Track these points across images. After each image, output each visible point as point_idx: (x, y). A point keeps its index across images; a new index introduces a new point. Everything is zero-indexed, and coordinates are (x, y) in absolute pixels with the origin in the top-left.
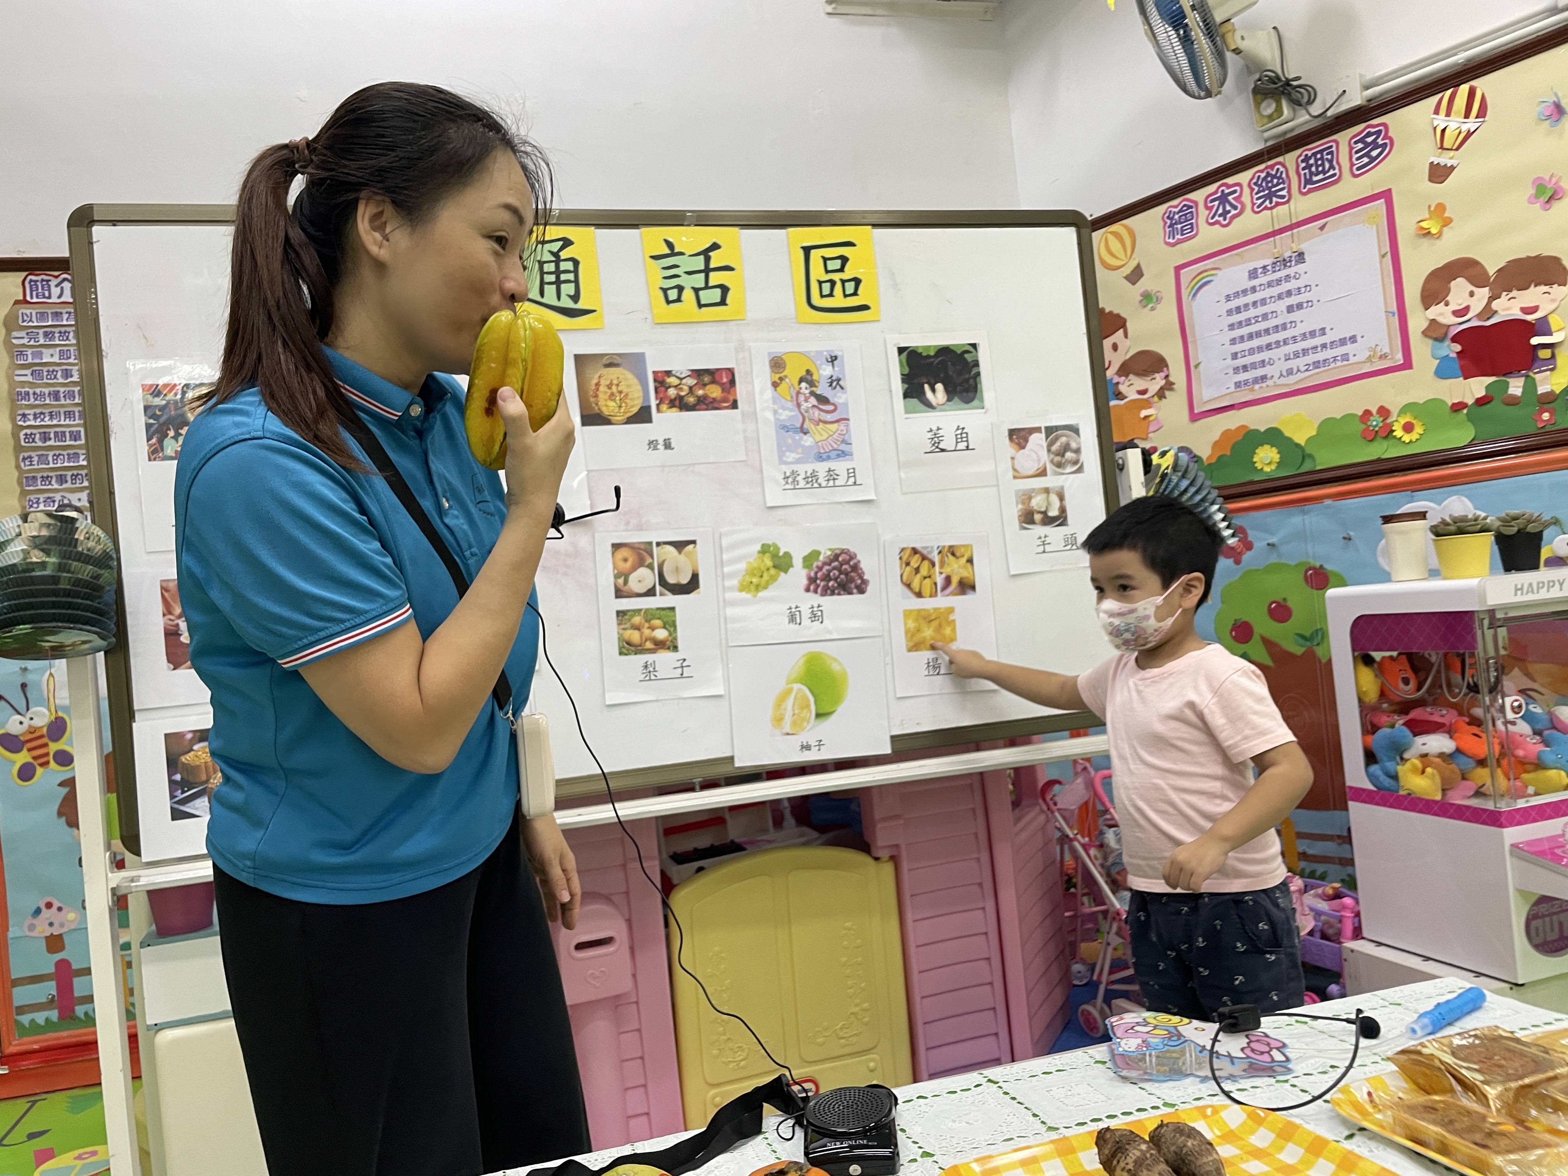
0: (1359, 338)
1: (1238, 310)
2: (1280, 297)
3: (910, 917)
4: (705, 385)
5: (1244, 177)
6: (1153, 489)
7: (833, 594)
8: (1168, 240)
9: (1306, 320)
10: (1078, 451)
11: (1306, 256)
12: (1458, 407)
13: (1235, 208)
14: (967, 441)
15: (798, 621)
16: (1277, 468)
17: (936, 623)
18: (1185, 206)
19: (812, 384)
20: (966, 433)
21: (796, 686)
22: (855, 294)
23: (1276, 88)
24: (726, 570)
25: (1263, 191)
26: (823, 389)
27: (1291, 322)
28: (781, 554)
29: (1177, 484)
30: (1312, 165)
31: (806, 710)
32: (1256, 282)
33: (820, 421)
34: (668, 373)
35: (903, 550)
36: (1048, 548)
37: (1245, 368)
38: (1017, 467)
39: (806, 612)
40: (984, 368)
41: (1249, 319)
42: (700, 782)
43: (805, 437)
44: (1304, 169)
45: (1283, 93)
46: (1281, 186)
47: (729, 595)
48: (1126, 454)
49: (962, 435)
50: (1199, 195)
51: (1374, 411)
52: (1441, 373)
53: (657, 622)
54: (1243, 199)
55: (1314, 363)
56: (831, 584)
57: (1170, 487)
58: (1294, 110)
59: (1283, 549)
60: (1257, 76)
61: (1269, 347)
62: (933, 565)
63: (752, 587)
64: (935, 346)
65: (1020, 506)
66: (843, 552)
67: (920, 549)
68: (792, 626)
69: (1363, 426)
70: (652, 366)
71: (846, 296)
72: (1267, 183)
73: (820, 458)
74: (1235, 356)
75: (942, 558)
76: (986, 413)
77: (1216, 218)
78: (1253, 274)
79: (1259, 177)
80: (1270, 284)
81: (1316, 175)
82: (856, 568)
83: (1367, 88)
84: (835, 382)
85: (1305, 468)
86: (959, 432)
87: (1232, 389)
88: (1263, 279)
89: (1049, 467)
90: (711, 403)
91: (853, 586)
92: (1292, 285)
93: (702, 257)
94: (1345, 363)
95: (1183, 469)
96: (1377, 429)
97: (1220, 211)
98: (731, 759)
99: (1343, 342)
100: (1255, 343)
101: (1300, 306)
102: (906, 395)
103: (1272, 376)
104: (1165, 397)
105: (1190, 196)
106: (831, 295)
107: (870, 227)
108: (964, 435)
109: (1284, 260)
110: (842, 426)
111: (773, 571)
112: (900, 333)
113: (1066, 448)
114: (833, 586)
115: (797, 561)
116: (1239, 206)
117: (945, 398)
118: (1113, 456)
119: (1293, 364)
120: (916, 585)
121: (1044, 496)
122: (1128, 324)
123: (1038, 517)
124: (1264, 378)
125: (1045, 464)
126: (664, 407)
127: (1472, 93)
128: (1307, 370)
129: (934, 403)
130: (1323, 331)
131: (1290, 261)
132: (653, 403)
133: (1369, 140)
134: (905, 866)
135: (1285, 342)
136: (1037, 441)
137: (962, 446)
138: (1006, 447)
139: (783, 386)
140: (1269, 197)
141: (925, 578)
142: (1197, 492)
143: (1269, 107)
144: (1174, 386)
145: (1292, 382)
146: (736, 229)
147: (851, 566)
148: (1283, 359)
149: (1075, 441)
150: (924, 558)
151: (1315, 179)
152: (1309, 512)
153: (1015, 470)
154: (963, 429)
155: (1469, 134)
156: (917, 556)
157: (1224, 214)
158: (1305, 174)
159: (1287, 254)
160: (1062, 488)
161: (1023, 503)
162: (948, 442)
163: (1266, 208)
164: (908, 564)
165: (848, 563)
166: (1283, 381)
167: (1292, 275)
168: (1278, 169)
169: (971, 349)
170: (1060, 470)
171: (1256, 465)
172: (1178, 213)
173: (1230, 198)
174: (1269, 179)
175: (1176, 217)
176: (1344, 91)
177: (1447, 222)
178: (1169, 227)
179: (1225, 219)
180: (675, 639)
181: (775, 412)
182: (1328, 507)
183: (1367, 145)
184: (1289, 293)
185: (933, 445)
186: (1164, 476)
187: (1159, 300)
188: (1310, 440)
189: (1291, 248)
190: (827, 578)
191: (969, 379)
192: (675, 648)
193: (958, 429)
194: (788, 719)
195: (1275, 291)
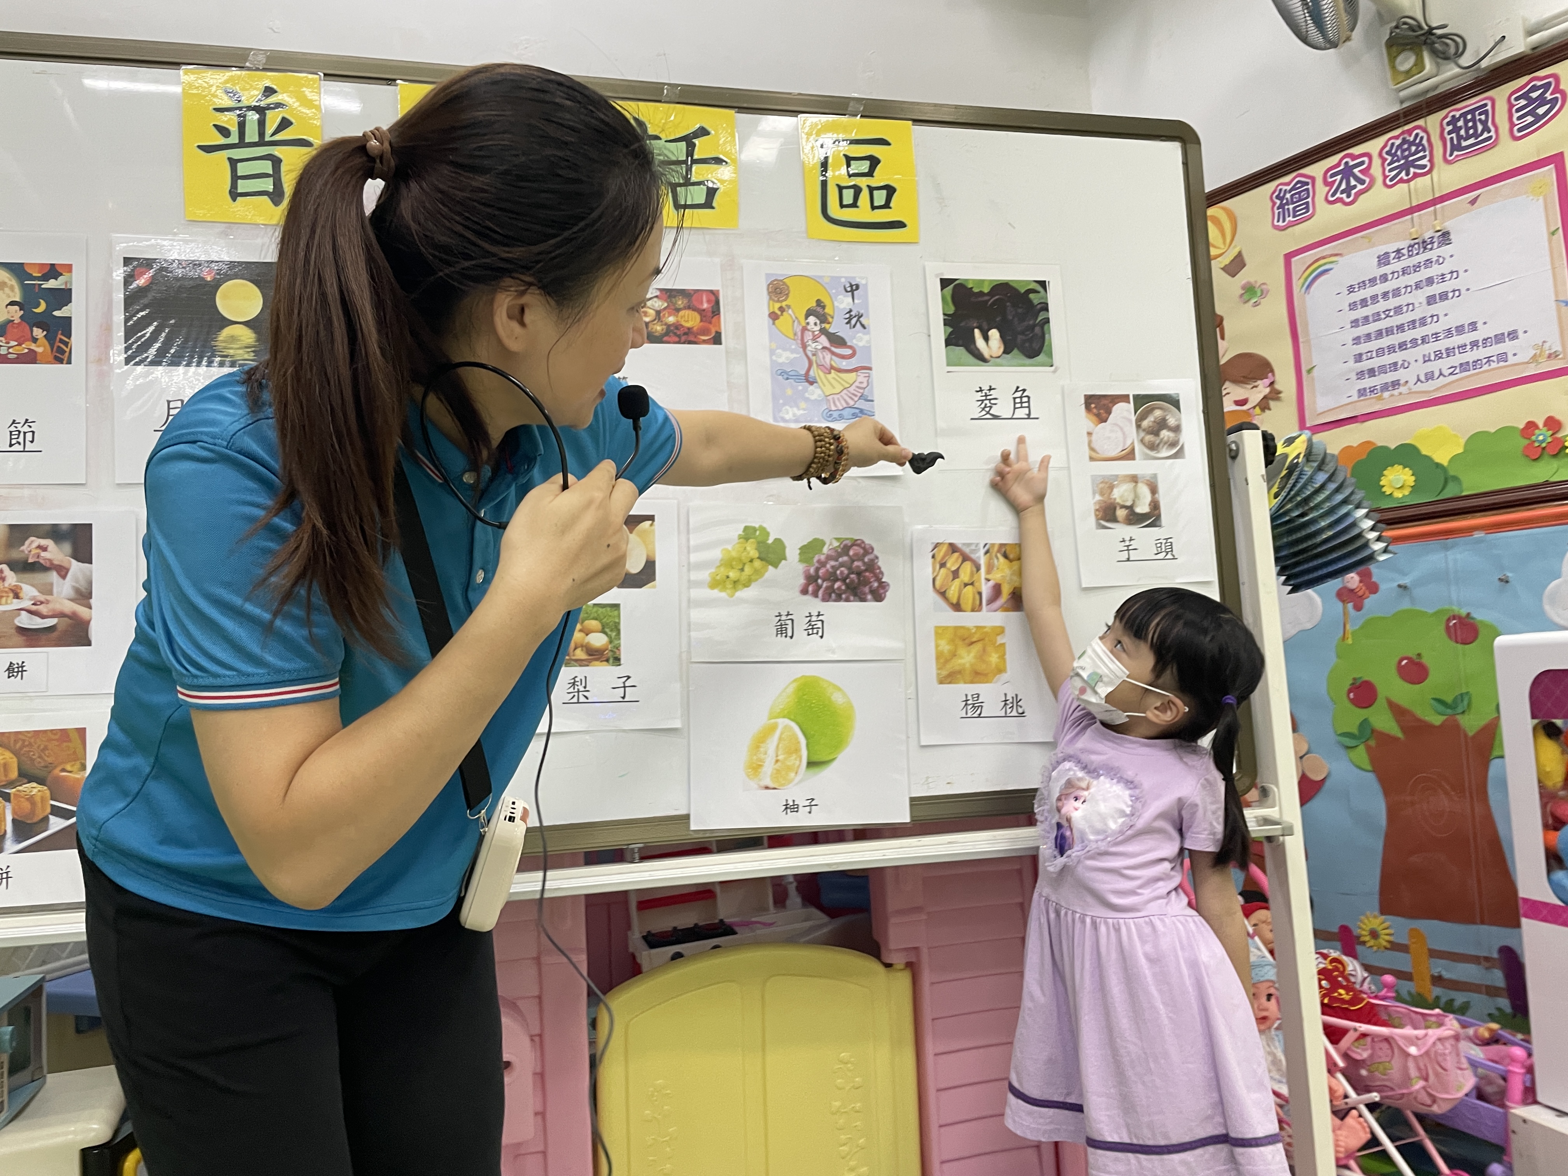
0: (1520, 334)
1: (1364, 303)
2: (1418, 286)
3: (930, 1048)
4: (678, 310)
5: (1374, 146)
6: (1276, 486)
7: (839, 599)
8: (1276, 223)
9: (1452, 313)
10: (1177, 429)
11: (1451, 237)
13: (1362, 182)
14: (1029, 407)
15: (790, 634)
16: (1411, 492)
17: (977, 647)
18: (1298, 182)
19: (823, 318)
20: (1028, 397)
21: (783, 722)
22: (887, 205)
23: (1417, 37)
24: (694, 558)
25: (1398, 161)
26: (837, 327)
27: (1432, 316)
28: (770, 541)
29: (1311, 479)
30: (1460, 128)
31: (794, 756)
32: (1387, 269)
33: (832, 367)
35: (937, 545)
36: (1133, 555)
37: (1372, 372)
38: (1094, 445)
39: (801, 624)
40: (1055, 314)
41: (1378, 314)
42: (640, 849)
43: (811, 388)
44: (1449, 133)
45: (1425, 43)
46: (1421, 154)
47: (697, 593)
48: (1241, 437)
49: (1021, 398)
50: (1316, 170)
51: (1541, 425)
53: (593, 624)
54: (1372, 171)
55: (1461, 365)
56: (836, 585)
57: (1302, 481)
58: (1438, 65)
59: (1417, 592)
60: (1394, 24)
61: (1402, 346)
62: (978, 568)
63: (729, 585)
64: (991, 281)
65: (1098, 497)
66: (855, 543)
67: (960, 546)
68: (781, 639)
69: (1526, 442)
71: (873, 208)
72: (1403, 151)
73: (830, 417)
74: (1359, 358)
75: (991, 559)
76: (1054, 372)
77: (1338, 195)
78: (1383, 260)
79: (1393, 144)
80: (1405, 271)
81: (1466, 139)
82: (872, 566)
83: (1532, 31)
84: (854, 319)
85: (1448, 493)
86: (1019, 394)
87: (1355, 398)
88: (1397, 266)
89: (1138, 448)
90: (685, 334)
91: (867, 589)
92: (1434, 271)
93: (683, 145)
94: (1502, 364)
95: (1320, 458)
96: (1544, 445)
97: (1343, 186)
98: (687, 817)
99: (1499, 338)
100: (1385, 342)
101: (1444, 296)
102: (948, 343)
103: (1407, 382)
104: (1269, 409)
105: (1305, 171)
106: (854, 205)
107: (910, 122)
108: (1025, 399)
109: (1424, 242)
110: (861, 377)
111: (757, 564)
112: (944, 261)
113: (1162, 424)
114: (839, 588)
115: (792, 553)
116: (1367, 180)
117: (1002, 350)
118: (1225, 440)
119: (1435, 366)
120: (953, 594)
121: (1131, 485)
122: (1225, 323)
123: (1121, 513)
124: (1396, 384)
125: (1133, 443)
128: (1451, 374)
129: (986, 353)
130: (1473, 326)
131: (1432, 243)
133: (1536, 95)
134: (927, 977)
135: (1424, 340)
136: (1123, 412)
137: (1022, 413)
138: (1082, 420)
140: (1406, 167)
141: (966, 585)
142: (1337, 490)
143: (1406, 62)
144: (1281, 395)
145: (1432, 389)
146: (732, 112)
147: (864, 563)
148: (1421, 360)
149: (1173, 416)
150: (965, 558)
151: (1464, 144)
152: (1453, 547)
153: (1092, 449)
154: (1024, 390)
156: (956, 555)
157: (1348, 191)
158: (1452, 139)
159: (1427, 236)
160: (1155, 476)
161: (1102, 494)
162: (1003, 407)
163: (1402, 181)
164: (943, 565)
165: (861, 558)
166: (1420, 387)
167: (1434, 260)
168: (1417, 135)
169: (1039, 288)
170: (1153, 454)
171: (1384, 489)
172: (1290, 191)
173: (1356, 171)
174: (1406, 146)
175: (1288, 196)
176: (1504, 37)
178: (1278, 208)
179: (1348, 196)
180: (618, 647)
181: (772, 352)
182: (1479, 541)
183: (1532, 101)
184: (1430, 281)
185: (983, 409)
186: (1293, 468)
187: (1264, 294)
188: (1453, 460)
189: (1434, 226)
190: (832, 577)
191: (1034, 326)
192: (617, 661)
193: (1016, 391)
194: (769, 767)
195: (1412, 279)
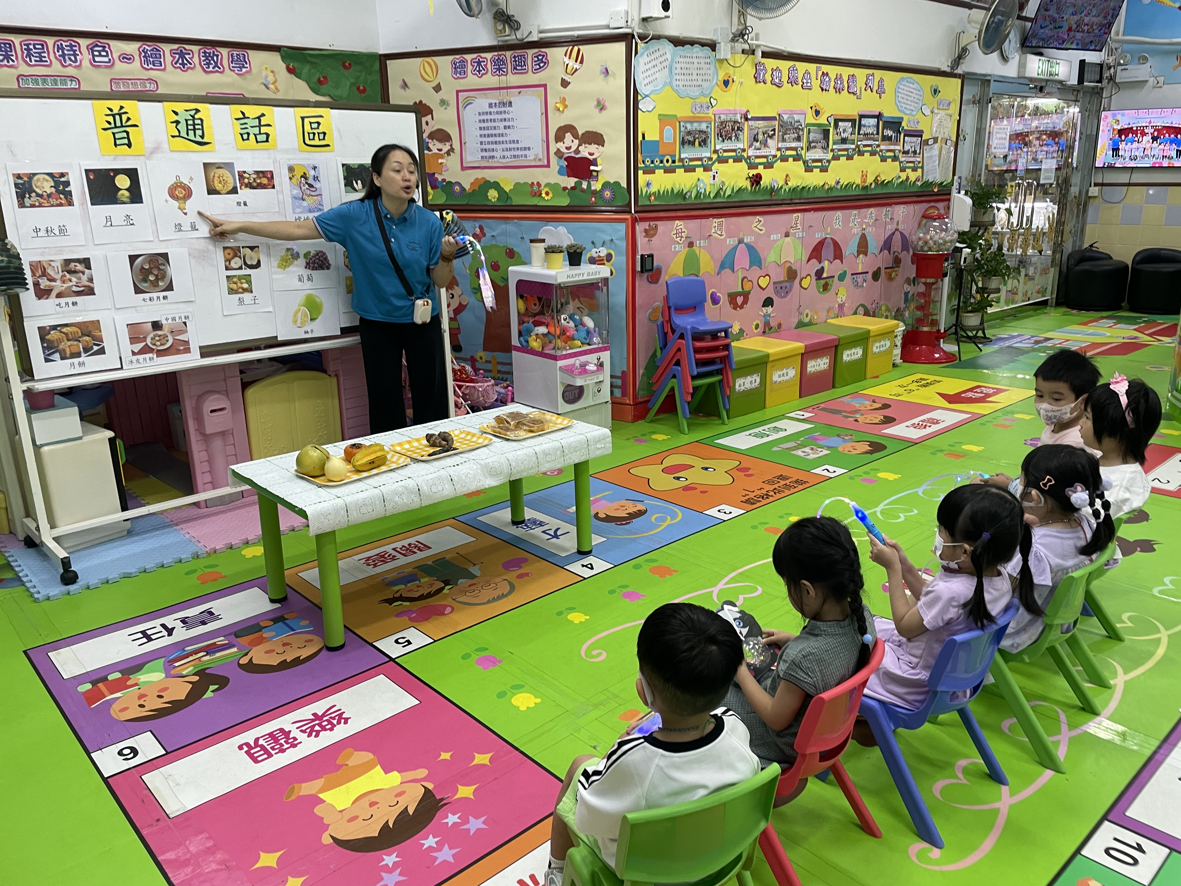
0: (531, 149)
1: (483, 121)
2: (501, 120)
3: (343, 398)
4: (260, 178)
5: (489, 56)
7: (316, 269)
8: (453, 75)
9: (512, 135)
11: (512, 104)
12: (565, 189)
13: (484, 70)
15: (303, 281)
16: (497, 200)
18: (462, 60)
19: (306, 178)
21: (302, 308)
22: (324, 139)
23: (503, 19)
25: (496, 65)
26: (311, 181)
27: (505, 134)
28: (295, 253)
30: (517, 61)
31: (306, 317)
32: (492, 110)
33: (310, 195)
34: (245, 172)
37: (486, 150)
39: (306, 278)
41: (488, 127)
42: (264, 346)
43: (304, 202)
44: (513, 61)
45: (507, 21)
46: (504, 66)
47: (272, 269)
50: (469, 57)
51: (535, 184)
52: (560, 173)
53: (244, 281)
54: (487, 66)
55: (514, 156)
56: (316, 265)
58: (510, 31)
59: (498, 238)
60: (496, 7)
63: (283, 266)
64: (357, 164)
66: (320, 252)
68: (300, 283)
69: (531, 189)
70: (238, 168)
71: (320, 140)
73: (310, 211)
77: (476, 72)
78: (490, 106)
79: (495, 58)
80: (497, 113)
81: (518, 66)
82: (326, 259)
83: (541, 32)
84: (316, 178)
85: (508, 203)
87: (480, 159)
88: (494, 110)
90: (263, 186)
91: (325, 266)
92: (507, 116)
93: (257, 120)
94: (525, 159)
96: (536, 190)
97: (478, 69)
98: (276, 337)
99: (525, 149)
100: (490, 139)
101: (509, 127)
102: (345, 185)
103: (497, 157)
104: (450, 155)
107: (329, 108)
109: (504, 103)
110: (319, 198)
111: (291, 259)
112: (343, 158)
115: (302, 255)
116: (486, 70)
117: (361, 187)
122: (433, 113)
124: (493, 157)
126: (243, 187)
127: (579, 51)
128: (511, 158)
129: (357, 189)
130: (518, 141)
131: (506, 104)
132: (238, 185)
133: (540, 58)
134: (340, 378)
135: (503, 142)
139: (294, 180)
140: (499, 69)
143: (500, 25)
144: (454, 151)
145: (504, 162)
146: (272, 107)
147: (324, 258)
148: (502, 150)
151: (518, 68)
152: (507, 223)
155: (576, 70)
157: (479, 71)
158: (514, 64)
159: (505, 101)
163: (497, 75)
165: (322, 257)
166: (501, 160)
167: (507, 111)
168: (503, 57)
171: (488, 198)
172: (458, 63)
173: (482, 64)
174: (499, 61)
175: (458, 65)
176: (531, 32)
177: (566, 107)
178: (454, 68)
179: (479, 74)
180: (251, 287)
181: (291, 190)
182: (516, 222)
183: (539, 60)
184: (505, 120)
187: (448, 105)
188: (510, 190)
189: (506, 98)
190: (314, 263)
192: (252, 292)
194: (299, 321)
195: (499, 117)
